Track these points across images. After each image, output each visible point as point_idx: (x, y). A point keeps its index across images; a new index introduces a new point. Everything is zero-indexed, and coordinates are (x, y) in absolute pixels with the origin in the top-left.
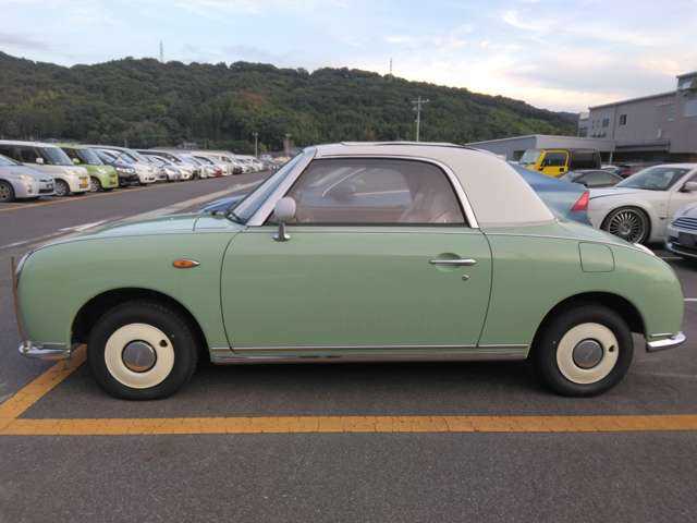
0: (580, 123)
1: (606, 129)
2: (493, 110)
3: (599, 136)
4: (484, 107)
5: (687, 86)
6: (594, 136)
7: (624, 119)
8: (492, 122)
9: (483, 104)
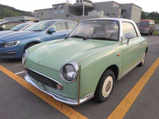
0: (32, 14)
1: (39, 15)
2: (6, 9)
3: (38, 17)
4: (2, 8)
5: (54, 7)
6: (36, 17)
7: (42, 14)
8: (6, 12)
9: (2, 7)
